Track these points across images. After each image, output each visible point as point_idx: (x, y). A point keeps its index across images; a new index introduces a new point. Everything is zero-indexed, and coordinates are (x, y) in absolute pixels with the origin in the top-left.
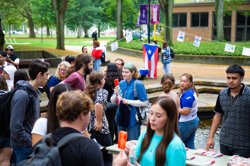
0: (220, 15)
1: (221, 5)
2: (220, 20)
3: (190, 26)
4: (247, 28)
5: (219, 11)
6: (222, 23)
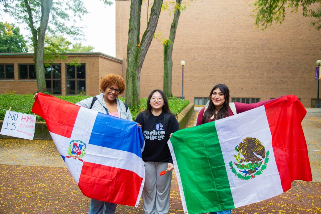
0: (40, 62)
1: (40, 50)
2: (40, 67)
3: (17, 78)
4: (77, 81)
5: (38, 57)
6: (43, 72)
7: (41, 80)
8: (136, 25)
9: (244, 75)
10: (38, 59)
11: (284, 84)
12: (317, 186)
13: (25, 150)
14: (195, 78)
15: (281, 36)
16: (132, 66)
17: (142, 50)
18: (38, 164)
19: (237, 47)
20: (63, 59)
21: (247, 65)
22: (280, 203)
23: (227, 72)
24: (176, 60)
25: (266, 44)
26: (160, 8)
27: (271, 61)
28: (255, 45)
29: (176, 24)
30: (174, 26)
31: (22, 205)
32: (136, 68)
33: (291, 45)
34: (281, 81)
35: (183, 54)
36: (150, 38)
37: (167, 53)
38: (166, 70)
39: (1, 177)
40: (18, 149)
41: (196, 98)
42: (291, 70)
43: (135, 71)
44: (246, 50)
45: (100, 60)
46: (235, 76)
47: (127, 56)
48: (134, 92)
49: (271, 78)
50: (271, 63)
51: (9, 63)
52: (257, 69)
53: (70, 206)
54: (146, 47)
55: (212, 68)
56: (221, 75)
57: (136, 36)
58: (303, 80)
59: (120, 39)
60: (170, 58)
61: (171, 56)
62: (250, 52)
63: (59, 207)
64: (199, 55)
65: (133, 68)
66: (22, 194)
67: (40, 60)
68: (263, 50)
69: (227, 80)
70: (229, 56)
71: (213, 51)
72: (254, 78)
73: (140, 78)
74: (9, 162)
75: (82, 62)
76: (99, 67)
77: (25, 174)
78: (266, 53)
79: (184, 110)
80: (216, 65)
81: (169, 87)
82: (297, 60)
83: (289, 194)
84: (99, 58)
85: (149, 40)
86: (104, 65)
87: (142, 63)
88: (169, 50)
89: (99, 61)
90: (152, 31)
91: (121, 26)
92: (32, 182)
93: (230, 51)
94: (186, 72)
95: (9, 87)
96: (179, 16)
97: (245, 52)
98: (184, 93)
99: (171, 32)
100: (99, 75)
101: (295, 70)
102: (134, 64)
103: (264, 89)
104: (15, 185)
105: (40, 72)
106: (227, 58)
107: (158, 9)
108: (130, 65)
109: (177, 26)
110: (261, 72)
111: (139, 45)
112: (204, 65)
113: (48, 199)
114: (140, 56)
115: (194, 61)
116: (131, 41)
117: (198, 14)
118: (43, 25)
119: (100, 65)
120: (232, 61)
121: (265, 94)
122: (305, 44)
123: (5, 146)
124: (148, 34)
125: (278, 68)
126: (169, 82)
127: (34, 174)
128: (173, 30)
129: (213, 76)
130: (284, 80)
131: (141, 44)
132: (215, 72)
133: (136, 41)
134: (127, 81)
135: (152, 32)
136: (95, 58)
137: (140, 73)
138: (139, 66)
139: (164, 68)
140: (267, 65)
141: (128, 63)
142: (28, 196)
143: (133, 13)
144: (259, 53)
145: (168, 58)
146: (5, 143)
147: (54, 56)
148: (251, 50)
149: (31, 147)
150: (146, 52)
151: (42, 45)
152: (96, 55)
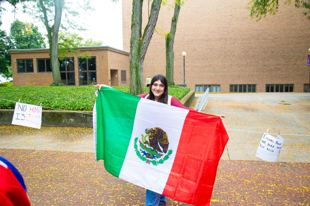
0: (54, 56)
1: (54, 45)
2: (55, 61)
3: (36, 72)
4: (89, 72)
5: (53, 52)
6: (57, 65)
7: (56, 72)
8: (138, 20)
9: (241, 63)
10: (53, 54)
11: (278, 71)
12: (306, 167)
13: (40, 136)
14: (196, 67)
15: (275, 27)
16: (135, 58)
17: (144, 43)
18: (51, 148)
19: (234, 38)
20: (75, 53)
21: (243, 54)
22: (269, 183)
23: (225, 61)
24: (178, 51)
25: (261, 35)
26: (159, 4)
27: (266, 50)
28: (251, 35)
29: (177, 18)
30: (175, 20)
31: (35, 186)
32: (139, 60)
33: (285, 35)
34: (276, 68)
35: (184, 45)
36: (151, 32)
37: (169, 45)
38: (168, 61)
39: (18, 161)
40: (34, 135)
41: (197, 86)
42: (285, 58)
43: (138, 62)
44: (242, 40)
45: (109, 53)
46: (233, 65)
47: (131, 50)
48: (138, 81)
49: (266, 66)
50: (266, 51)
51: (29, 58)
52: (253, 57)
53: (77, 187)
54: (148, 40)
55: (211, 58)
56: (220, 64)
57: (138, 30)
58: (296, 67)
59: (127, 34)
60: (171, 50)
61: (173, 47)
62: (247, 42)
63: (67, 188)
64: (199, 46)
65: (136, 60)
66: (35, 177)
67: (55, 55)
68: (259, 40)
69: (225, 68)
70: (226, 47)
71: (212, 42)
72: (250, 66)
73: (142, 69)
74: (25, 147)
75: (93, 56)
76: (108, 60)
77: (39, 158)
78: (261, 43)
79: (184, 97)
80: (215, 55)
81: (172, 76)
82: (290, 49)
83: (279, 175)
84: (108, 51)
85: (150, 34)
86: (112, 58)
87: (144, 55)
88: (171, 43)
89: (107, 54)
90: (152, 25)
91: (127, 21)
92: (44, 165)
93: (228, 42)
94: (188, 62)
95: (29, 79)
96: (179, 10)
97: (242, 43)
98: (185, 81)
99: (172, 25)
100: (108, 67)
101: (289, 58)
102: (137, 56)
103: (260, 76)
104: (29, 168)
105: (55, 65)
106: (225, 48)
107: (158, 5)
108: (133, 57)
109: (177, 20)
110: (257, 60)
111: (141, 39)
112: (204, 55)
113: (57, 181)
114: (142, 49)
115: (195, 51)
116: (134, 35)
117: (198, 8)
118: (57, 23)
119: (108, 58)
120: (229, 50)
121: (261, 80)
122: (298, 33)
123: (24, 132)
124: (149, 28)
125: (273, 56)
126: (171, 72)
127: (47, 158)
128: (174, 23)
129: (212, 65)
130: (278, 67)
131: (143, 38)
132: (214, 62)
133: (138, 34)
134: (131, 72)
136: (104, 51)
137: (143, 64)
138: (141, 58)
139: (166, 59)
140: (262, 54)
141: (132, 55)
142: (41, 178)
143: (134, 10)
144: (255, 43)
145: (169, 49)
146: (24, 130)
147: (67, 50)
148: (247, 40)
149: (46, 133)
150: (148, 45)
151: (56, 41)
152: (105, 49)
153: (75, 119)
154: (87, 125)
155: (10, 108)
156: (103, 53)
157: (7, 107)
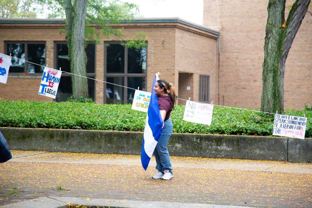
1: (80, 19)
2: (79, 52)
5: (76, 32)
10: (75, 37)
16: (273, 56)
17: (288, 32)
32: (279, 59)
36: (302, 15)
43: (278, 63)
45: (178, 33)
47: (265, 43)
48: (275, 93)
54: (295, 27)
57: (280, 12)
65: (275, 59)
67: (80, 39)
73: (283, 73)
76: (175, 50)
84: (177, 30)
85: (299, 18)
86: (183, 44)
87: (288, 52)
89: (175, 36)
90: (304, 4)
100: (174, 66)
102: (276, 53)
105: (80, 60)
108: (269, 55)
111: (284, 26)
114: (285, 41)
116: (272, 20)
119: (177, 45)
124: (299, 9)
131: (287, 24)
133: (279, 19)
134: (265, 77)
135: (305, 6)
136: (168, 30)
137: (285, 66)
138: (283, 56)
141: (267, 51)
150: (295, 36)
151: (84, 10)
152: (169, 24)
153: (184, 145)
154: (201, 154)
155: (79, 127)
156: (166, 33)
157: (72, 126)
